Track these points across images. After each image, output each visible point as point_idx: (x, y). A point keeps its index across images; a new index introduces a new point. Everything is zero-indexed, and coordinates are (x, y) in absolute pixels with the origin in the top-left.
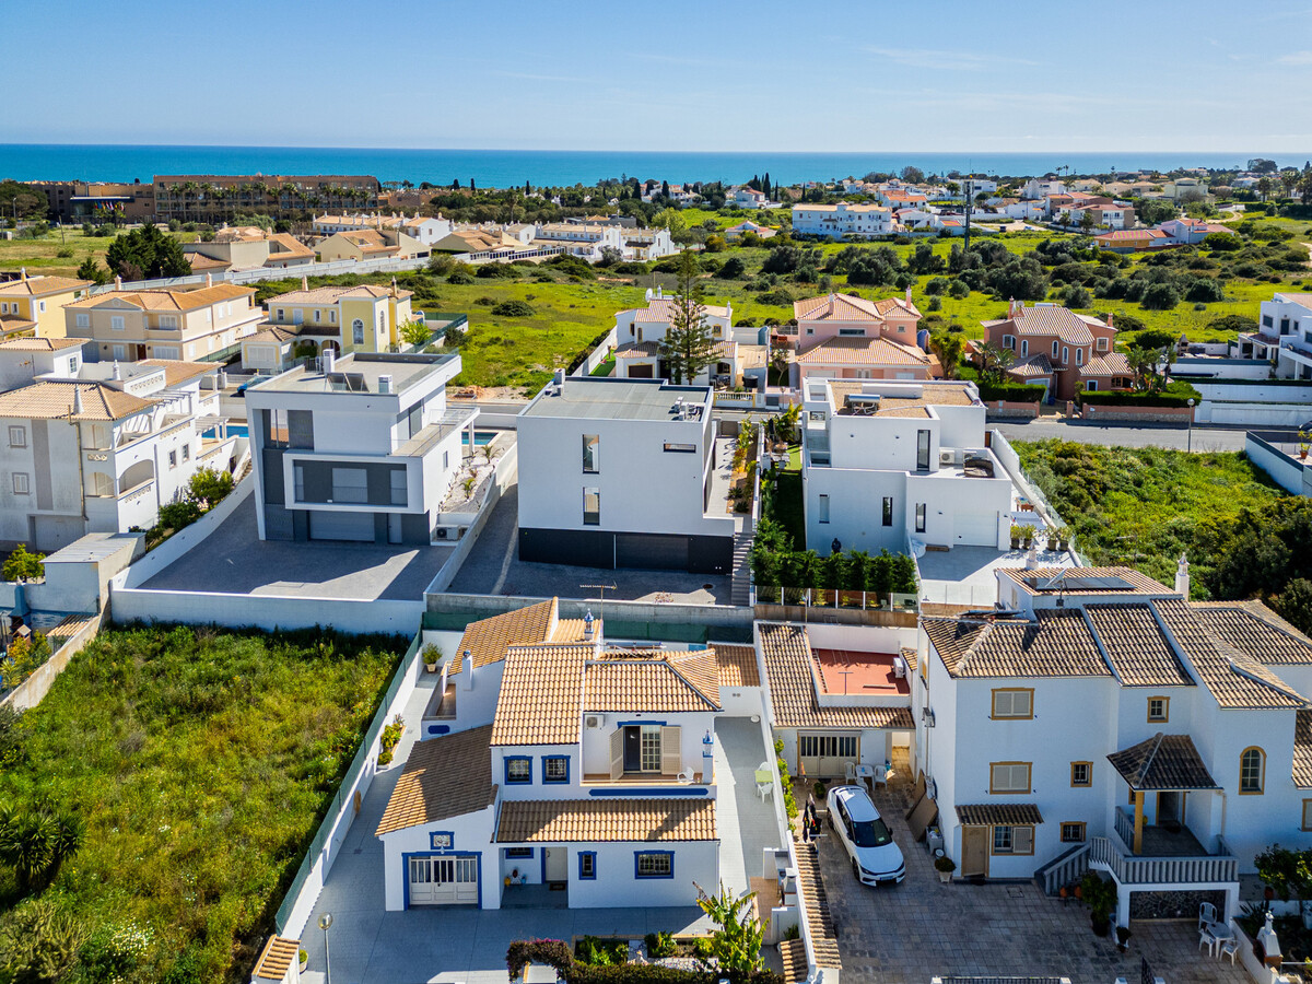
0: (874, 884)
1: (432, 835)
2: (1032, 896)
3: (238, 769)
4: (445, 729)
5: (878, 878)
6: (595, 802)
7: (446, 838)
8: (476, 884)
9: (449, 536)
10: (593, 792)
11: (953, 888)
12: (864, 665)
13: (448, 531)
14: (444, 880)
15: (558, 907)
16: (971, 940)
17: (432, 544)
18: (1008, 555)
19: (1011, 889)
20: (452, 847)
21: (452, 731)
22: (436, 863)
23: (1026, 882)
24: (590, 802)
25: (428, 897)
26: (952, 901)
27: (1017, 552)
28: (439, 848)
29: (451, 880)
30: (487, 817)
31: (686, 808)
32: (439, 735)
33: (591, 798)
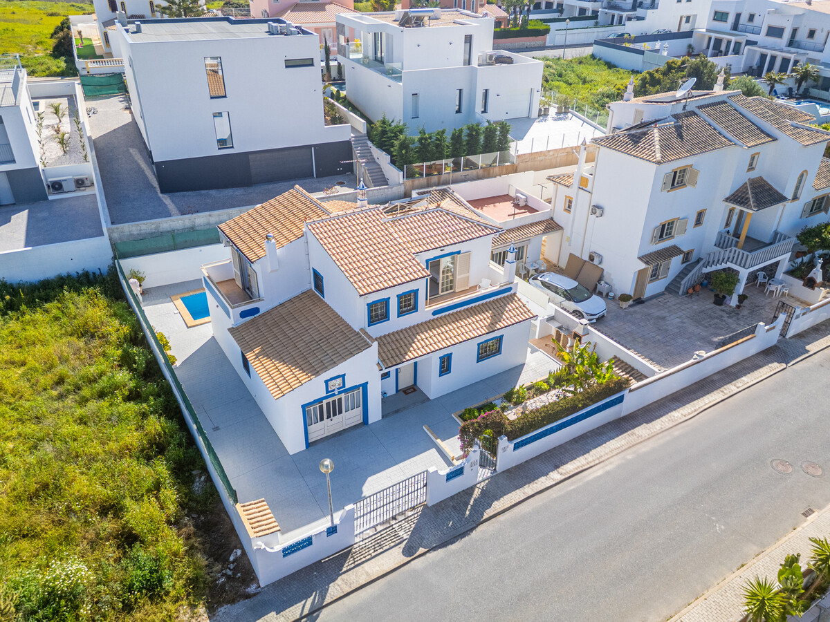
0: (595, 321)
1: (327, 382)
2: (672, 300)
3: (16, 415)
4: (256, 310)
5: (597, 317)
6: (437, 319)
7: (339, 381)
8: (361, 408)
9: (65, 187)
10: (435, 313)
11: (631, 309)
12: (492, 205)
13: (63, 183)
14: (335, 414)
15: (423, 402)
16: (666, 331)
17: (50, 198)
18: (537, 120)
19: (660, 300)
20: (344, 386)
21: (262, 311)
22: (328, 404)
23: (662, 294)
24: (433, 320)
25: (322, 432)
26: (638, 316)
27: (542, 118)
28: (334, 390)
29: (340, 412)
30: (371, 354)
31: (502, 304)
32: (252, 317)
33: (432, 317)
